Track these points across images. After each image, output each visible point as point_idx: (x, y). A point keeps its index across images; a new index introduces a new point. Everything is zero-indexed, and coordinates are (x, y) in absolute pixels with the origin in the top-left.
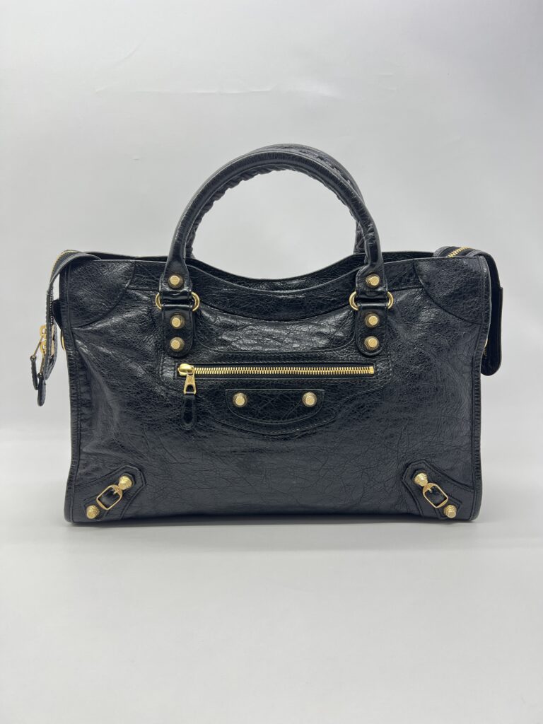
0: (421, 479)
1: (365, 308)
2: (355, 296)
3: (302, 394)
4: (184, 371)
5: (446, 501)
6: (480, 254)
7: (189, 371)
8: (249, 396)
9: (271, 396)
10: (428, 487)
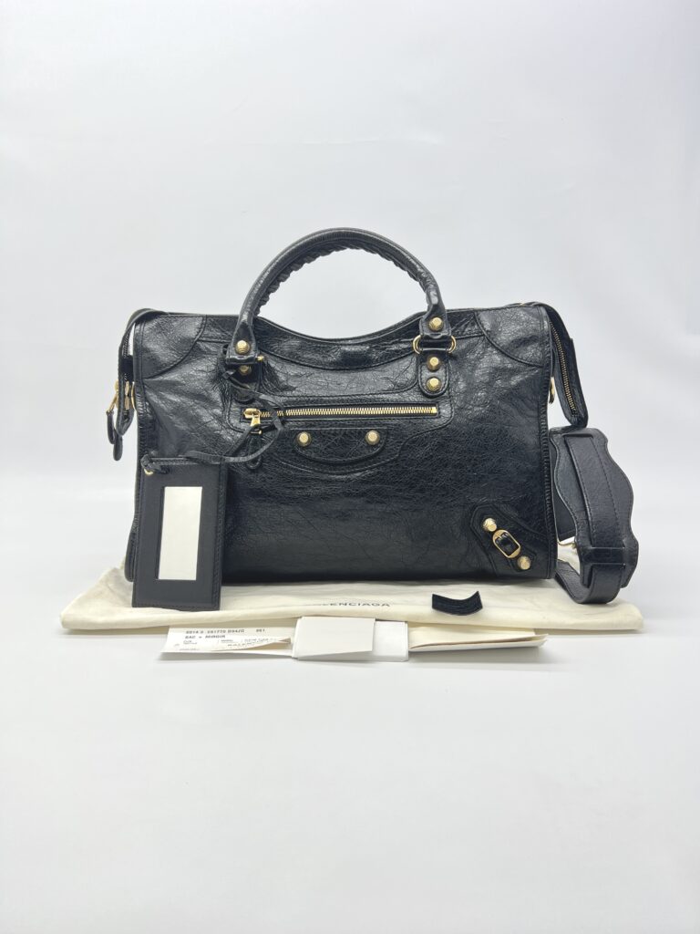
0: (490, 524)
1: (426, 352)
2: (419, 340)
3: (366, 432)
4: (250, 414)
5: (518, 550)
6: (541, 305)
7: (255, 414)
8: (312, 434)
9: (335, 434)
10: (499, 535)
